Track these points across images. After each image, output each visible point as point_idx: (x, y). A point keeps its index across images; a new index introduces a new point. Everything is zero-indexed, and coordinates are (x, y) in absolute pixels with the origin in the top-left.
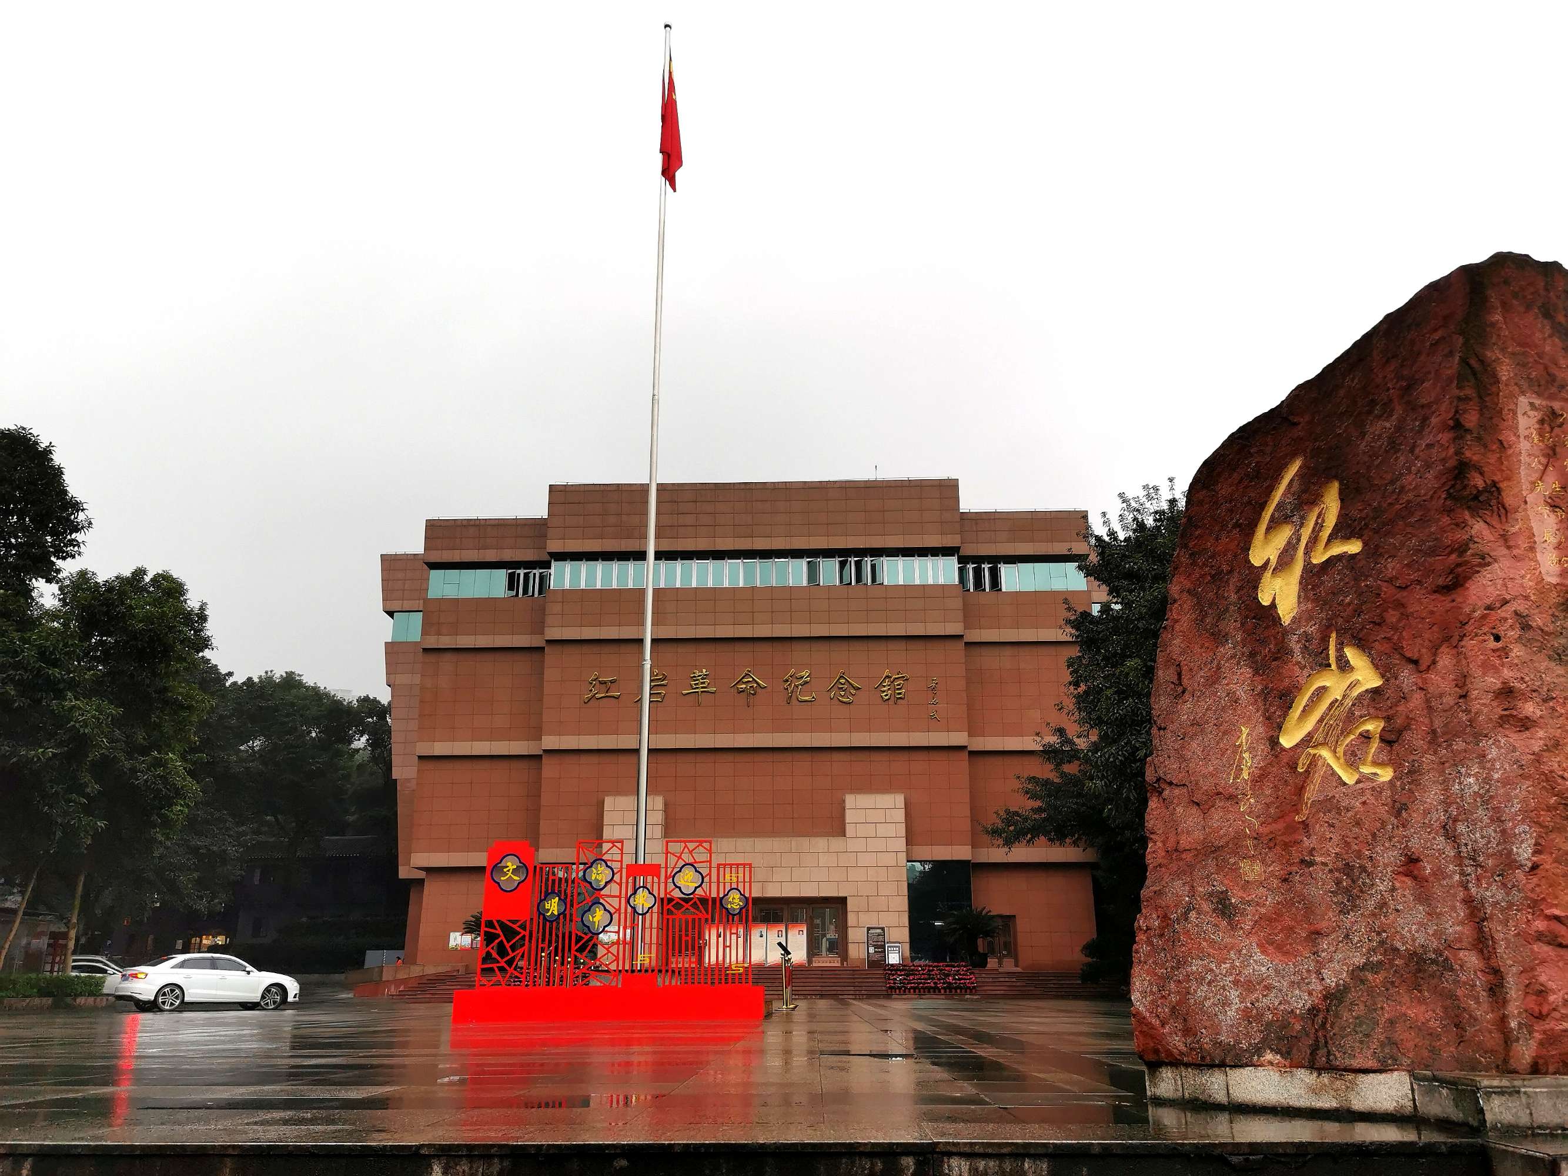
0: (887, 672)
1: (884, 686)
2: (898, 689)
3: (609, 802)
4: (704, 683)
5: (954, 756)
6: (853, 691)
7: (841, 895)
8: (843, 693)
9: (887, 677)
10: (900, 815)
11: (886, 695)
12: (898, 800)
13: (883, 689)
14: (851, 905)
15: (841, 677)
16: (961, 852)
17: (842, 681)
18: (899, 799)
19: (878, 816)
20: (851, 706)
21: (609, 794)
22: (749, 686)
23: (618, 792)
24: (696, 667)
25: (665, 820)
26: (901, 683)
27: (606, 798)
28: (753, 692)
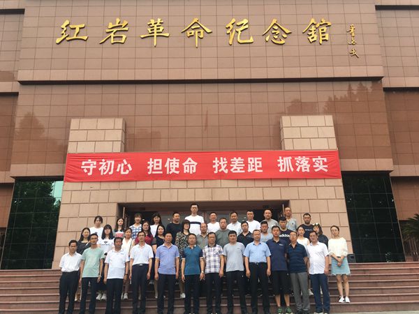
0: (313, 21)
1: (311, 31)
2: (322, 33)
3: (74, 123)
4: (159, 29)
6: (285, 36)
7: (285, 198)
8: (276, 37)
9: (313, 24)
10: (331, 132)
11: (313, 38)
13: (310, 33)
14: (294, 207)
15: (275, 24)
16: (384, 164)
17: (276, 27)
18: (329, 119)
19: (311, 133)
20: (284, 47)
21: (75, 117)
22: (197, 32)
23: (84, 117)
24: (152, 17)
25: (125, 139)
26: (325, 28)
27: (72, 120)
28: (201, 37)
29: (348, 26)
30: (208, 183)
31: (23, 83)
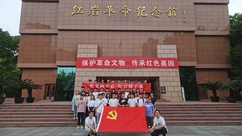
0: (170, 8)
2: (173, 13)
3: (79, 46)
4: (111, 10)
5: (190, 34)
6: (159, 14)
7: (158, 76)
8: (156, 14)
10: (175, 51)
11: (170, 15)
12: (175, 47)
13: (169, 13)
14: (161, 79)
16: (193, 64)
17: (156, 10)
19: (168, 51)
20: (159, 18)
21: (79, 44)
22: (125, 11)
23: (82, 44)
24: (108, 5)
25: (98, 52)
26: (175, 11)
27: (78, 45)
28: (127, 13)
29: (183, 11)
30: (130, 70)
31: (59, 30)
